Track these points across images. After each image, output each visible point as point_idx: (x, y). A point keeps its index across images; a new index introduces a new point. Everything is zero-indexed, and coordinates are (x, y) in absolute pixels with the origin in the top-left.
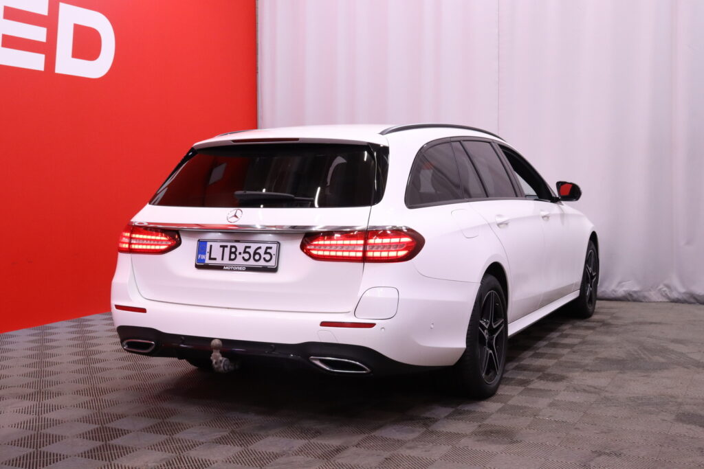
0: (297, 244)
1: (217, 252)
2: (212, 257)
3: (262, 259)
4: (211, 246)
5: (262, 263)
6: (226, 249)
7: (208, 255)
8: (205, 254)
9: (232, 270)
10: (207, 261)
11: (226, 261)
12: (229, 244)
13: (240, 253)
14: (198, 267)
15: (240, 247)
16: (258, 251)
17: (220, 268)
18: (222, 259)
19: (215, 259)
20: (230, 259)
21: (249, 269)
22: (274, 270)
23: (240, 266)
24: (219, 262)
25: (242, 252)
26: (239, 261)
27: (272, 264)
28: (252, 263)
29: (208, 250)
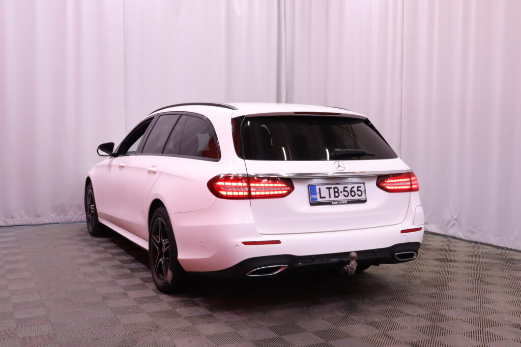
0: (374, 183)
1: (325, 192)
2: (322, 196)
3: (356, 195)
4: (320, 189)
5: (357, 197)
6: (331, 190)
7: (318, 195)
8: (316, 194)
9: (338, 204)
10: (319, 200)
11: (333, 198)
12: (333, 186)
13: (341, 192)
14: (312, 204)
15: (341, 187)
16: (353, 190)
17: (329, 203)
18: (330, 197)
19: (324, 197)
20: (335, 197)
21: (350, 202)
22: (364, 201)
23: (343, 200)
24: (327, 199)
25: (342, 191)
26: (341, 197)
27: (363, 197)
28: (350, 198)
29: (318, 191)
